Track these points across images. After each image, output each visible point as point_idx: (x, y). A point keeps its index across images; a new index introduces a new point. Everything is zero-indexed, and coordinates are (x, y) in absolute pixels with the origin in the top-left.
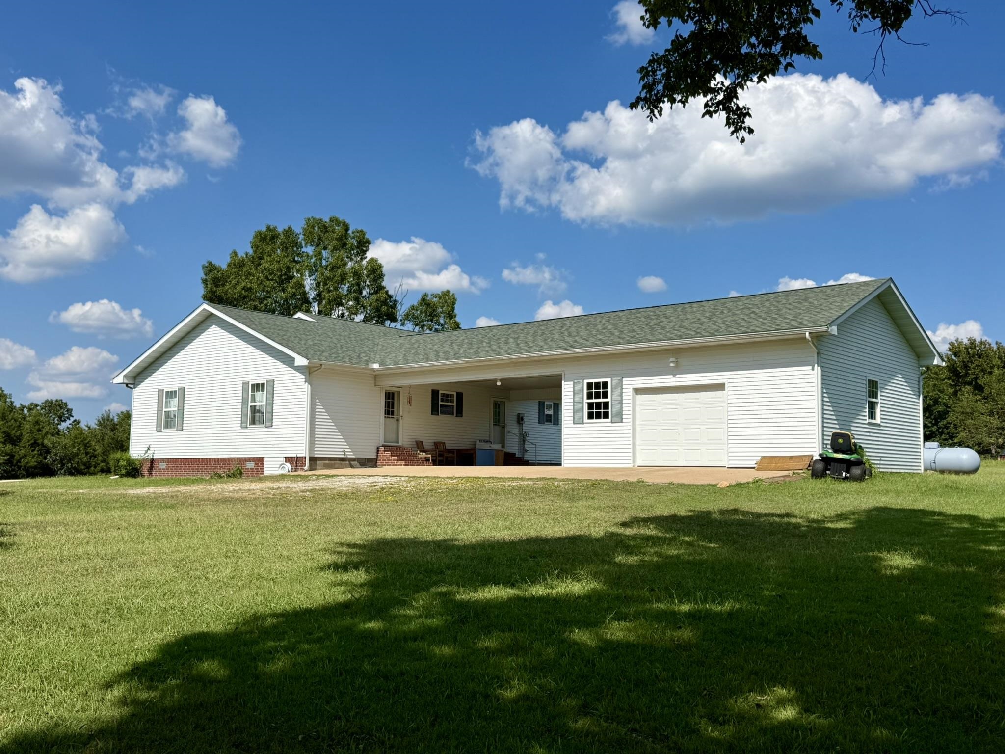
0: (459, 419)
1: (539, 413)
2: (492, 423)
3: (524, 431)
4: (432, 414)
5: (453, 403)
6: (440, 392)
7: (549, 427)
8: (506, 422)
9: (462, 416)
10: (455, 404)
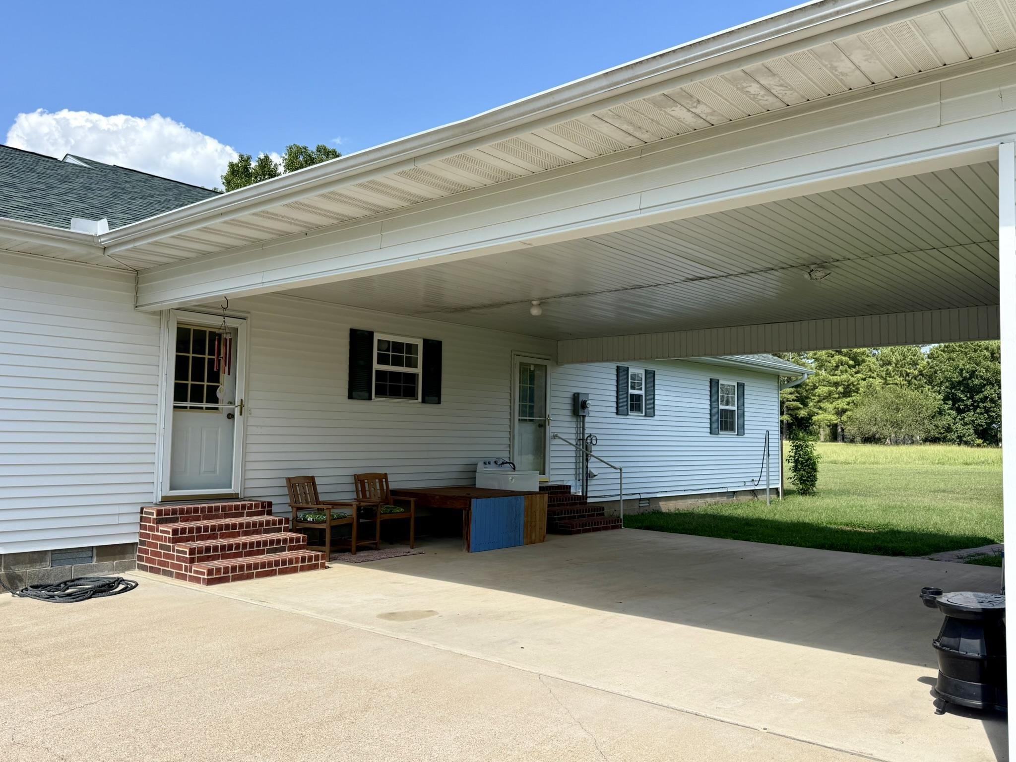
0: (430, 408)
1: (617, 392)
2: (517, 417)
3: (587, 431)
4: (350, 397)
5: (416, 367)
6: (377, 337)
7: (635, 420)
8: (548, 413)
9: (439, 402)
10: (419, 370)
